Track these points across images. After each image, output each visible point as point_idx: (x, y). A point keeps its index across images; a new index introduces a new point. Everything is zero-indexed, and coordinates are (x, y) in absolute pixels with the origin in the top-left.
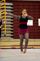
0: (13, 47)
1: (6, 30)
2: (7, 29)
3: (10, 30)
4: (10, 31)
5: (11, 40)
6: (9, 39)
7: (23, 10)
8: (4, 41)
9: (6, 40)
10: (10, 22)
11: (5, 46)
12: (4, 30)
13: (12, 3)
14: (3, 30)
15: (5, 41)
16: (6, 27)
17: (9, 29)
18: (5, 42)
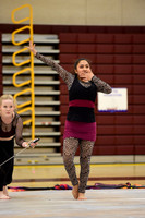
0: (60, 183)
1: (36, 126)
2: (40, 124)
3: (50, 126)
4: (51, 129)
5: (52, 160)
6: (45, 155)
7: (77, 63)
8: (30, 164)
9: (37, 160)
10: (50, 98)
11: (32, 180)
12: (29, 126)
13: (56, 36)
14: (25, 126)
15: (33, 162)
16: (36, 116)
17: (47, 124)
18: (33, 167)
